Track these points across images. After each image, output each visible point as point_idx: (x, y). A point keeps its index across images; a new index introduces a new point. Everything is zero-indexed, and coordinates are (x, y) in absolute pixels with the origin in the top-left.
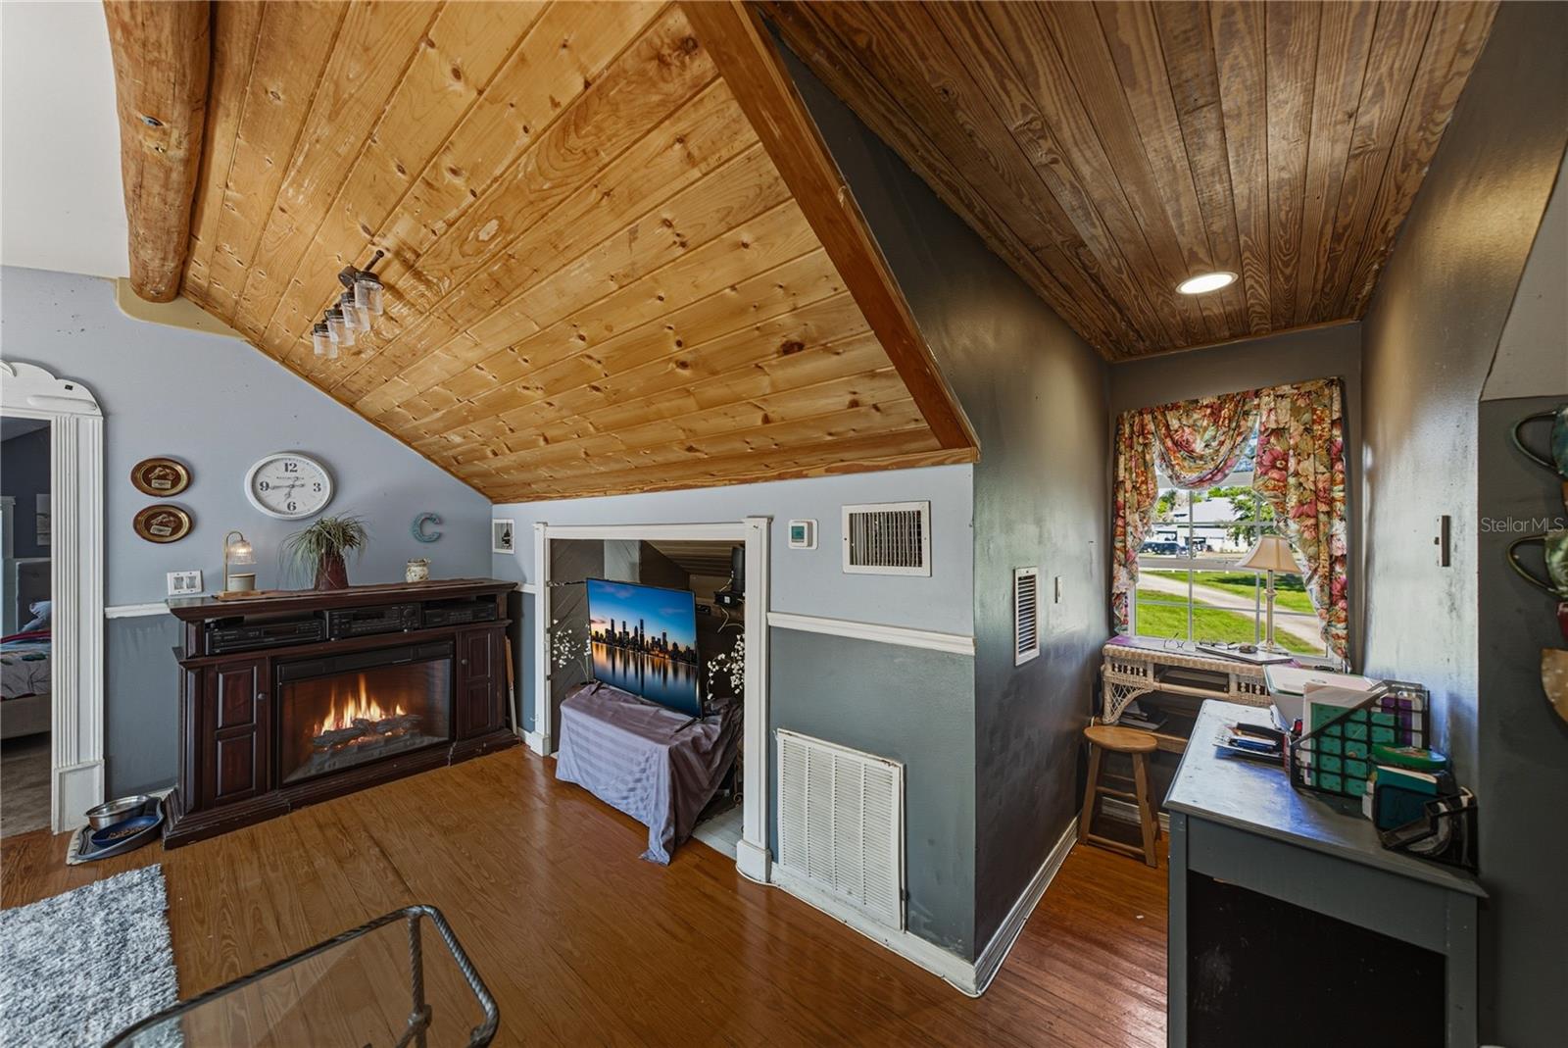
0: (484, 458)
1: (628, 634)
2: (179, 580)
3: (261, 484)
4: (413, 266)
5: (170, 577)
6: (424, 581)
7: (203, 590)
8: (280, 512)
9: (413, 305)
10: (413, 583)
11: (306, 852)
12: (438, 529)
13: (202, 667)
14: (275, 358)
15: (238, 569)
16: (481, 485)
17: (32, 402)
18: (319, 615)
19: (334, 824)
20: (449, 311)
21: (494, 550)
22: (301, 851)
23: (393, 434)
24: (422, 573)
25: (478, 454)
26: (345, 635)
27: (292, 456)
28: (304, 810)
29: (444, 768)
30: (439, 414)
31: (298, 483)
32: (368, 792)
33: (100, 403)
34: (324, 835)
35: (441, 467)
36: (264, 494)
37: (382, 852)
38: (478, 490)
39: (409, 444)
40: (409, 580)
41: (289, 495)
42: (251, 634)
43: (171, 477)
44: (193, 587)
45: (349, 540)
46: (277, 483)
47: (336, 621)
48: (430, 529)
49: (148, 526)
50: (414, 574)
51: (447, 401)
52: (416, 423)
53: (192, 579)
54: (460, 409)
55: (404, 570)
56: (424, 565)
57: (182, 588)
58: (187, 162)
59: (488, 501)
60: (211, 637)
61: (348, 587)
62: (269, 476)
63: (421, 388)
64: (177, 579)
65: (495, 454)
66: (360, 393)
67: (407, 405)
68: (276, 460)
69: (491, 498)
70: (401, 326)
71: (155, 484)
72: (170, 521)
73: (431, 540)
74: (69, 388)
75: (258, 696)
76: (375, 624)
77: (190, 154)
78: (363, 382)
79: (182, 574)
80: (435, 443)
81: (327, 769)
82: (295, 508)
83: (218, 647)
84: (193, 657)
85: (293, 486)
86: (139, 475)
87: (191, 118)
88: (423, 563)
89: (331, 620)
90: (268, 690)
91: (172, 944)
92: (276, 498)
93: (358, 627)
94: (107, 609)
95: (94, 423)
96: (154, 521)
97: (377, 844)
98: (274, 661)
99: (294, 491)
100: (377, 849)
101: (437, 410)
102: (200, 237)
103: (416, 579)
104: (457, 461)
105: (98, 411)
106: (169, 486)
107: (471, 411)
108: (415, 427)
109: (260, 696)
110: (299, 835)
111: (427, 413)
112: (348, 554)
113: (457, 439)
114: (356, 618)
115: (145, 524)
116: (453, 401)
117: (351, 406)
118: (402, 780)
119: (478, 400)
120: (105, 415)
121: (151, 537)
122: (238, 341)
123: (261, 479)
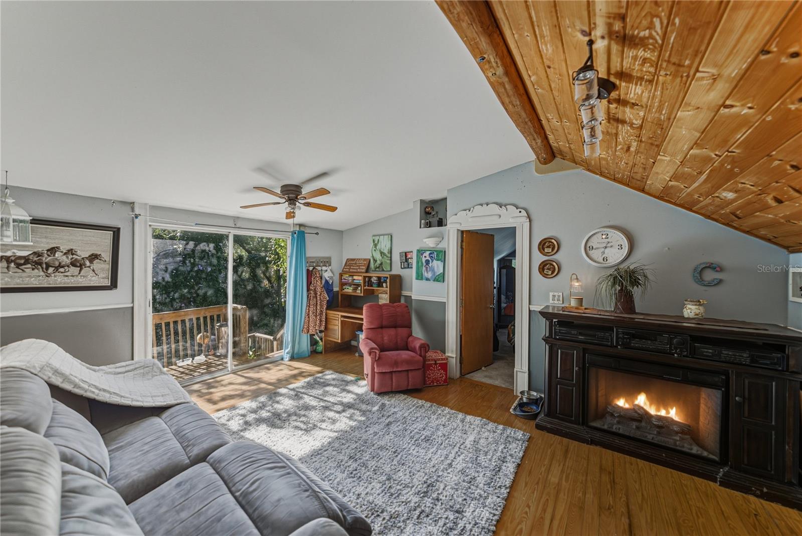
0: (766, 208)
2: (554, 296)
3: (589, 247)
4: (625, 36)
5: (551, 294)
6: (698, 320)
7: (563, 303)
8: (599, 263)
9: (642, 79)
10: (689, 319)
11: (586, 480)
12: (719, 276)
13: (552, 344)
14: (597, 174)
15: (575, 294)
16: (770, 236)
17: (511, 220)
18: (611, 329)
19: (610, 473)
20: (673, 60)
21: (791, 298)
22: (584, 478)
23: (675, 204)
24: (698, 311)
25: (757, 206)
26: (626, 346)
27: (605, 229)
28: (598, 449)
29: (711, 483)
30: (704, 177)
31: (609, 245)
32: (641, 463)
33: (529, 217)
34: (600, 477)
35: (723, 224)
36: (591, 253)
37: (630, 525)
38: (769, 240)
39: (691, 210)
40: (686, 315)
41: (604, 253)
42: (573, 332)
43: (552, 247)
44: (559, 300)
45: (635, 282)
46: (598, 246)
47: (621, 336)
48: (709, 276)
49: (543, 270)
50: (690, 311)
51: (707, 160)
52: (689, 190)
53: (559, 296)
54: (722, 164)
55: (683, 306)
56: (700, 305)
57: (555, 300)
58: (507, 73)
59: (785, 251)
60: (555, 329)
61: (634, 312)
62: (594, 243)
63: (679, 158)
64: (553, 295)
65: (779, 201)
66: (644, 179)
67: (675, 177)
68: (596, 233)
69: (786, 248)
70: (642, 106)
71: (546, 250)
72: (551, 268)
73: (709, 285)
74: (520, 212)
75: (576, 369)
76: (649, 344)
77: (506, 68)
78: (641, 170)
79: (555, 294)
80: (710, 204)
81: (614, 429)
82: (607, 260)
83: (558, 335)
84: (548, 337)
85: (606, 247)
86: (541, 247)
87: (491, 42)
88: (698, 303)
89: (617, 334)
90: (581, 366)
91: (511, 487)
92: (595, 254)
93: (635, 343)
94: (530, 306)
95: (527, 225)
96: (546, 268)
97: (630, 517)
98: (585, 351)
99: (607, 251)
100: (627, 521)
101: (701, 173)
102: (542, 119)
103: (692, 315)
104: (736, 216)
105: (528, 220)
106: (551, 251)
107: (733, 161)
108: (689, 194)
109: (577, 368)
110: (588, 465)
111: (694, 179)
112: (636, 291)
113: (730, 195)
114: (634, 336)
115: (542, 268)
116: (712, 159)
117: (643, 191)
118: (669, 470)
119: (736, 148)
120: (530, 221)
121: (544, 275)
122: (581, 171)
123: (590, 244)
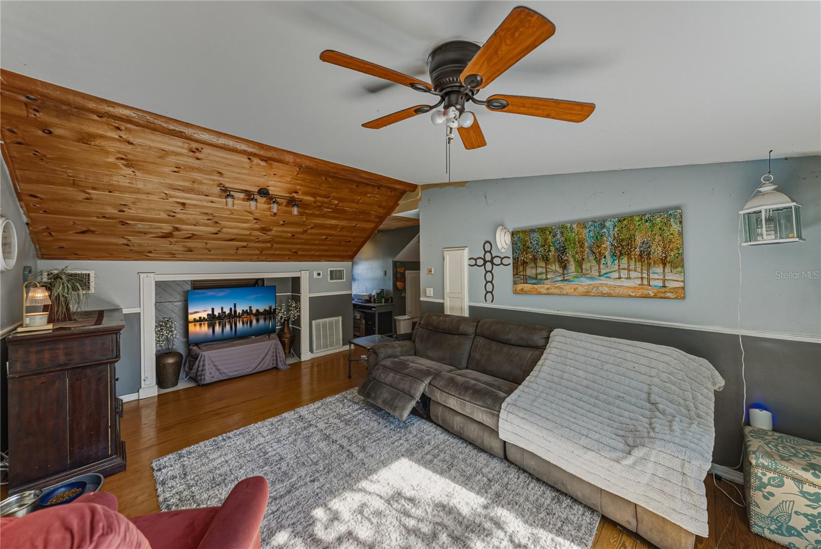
1: (225, 312)
